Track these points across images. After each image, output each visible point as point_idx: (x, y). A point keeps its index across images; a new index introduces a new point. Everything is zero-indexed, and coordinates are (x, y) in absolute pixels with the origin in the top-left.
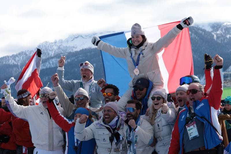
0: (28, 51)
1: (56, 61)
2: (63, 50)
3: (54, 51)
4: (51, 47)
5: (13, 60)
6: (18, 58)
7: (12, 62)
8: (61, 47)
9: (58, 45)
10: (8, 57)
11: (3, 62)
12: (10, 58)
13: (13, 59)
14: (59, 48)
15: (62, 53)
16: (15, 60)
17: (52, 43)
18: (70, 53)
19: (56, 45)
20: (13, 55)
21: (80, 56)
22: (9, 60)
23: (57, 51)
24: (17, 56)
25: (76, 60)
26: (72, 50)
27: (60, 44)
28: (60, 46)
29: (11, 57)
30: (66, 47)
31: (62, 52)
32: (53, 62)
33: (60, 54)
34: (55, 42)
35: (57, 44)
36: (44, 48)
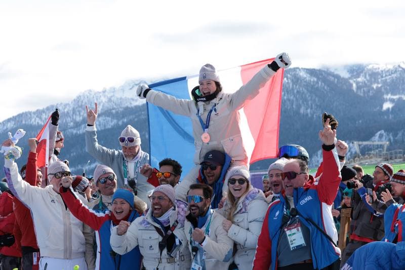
0: (61, 104)
1: (104, 120)
2: (116, 104)
3: (102, 104)
4: (97, 99)
5: (37, 119)
6: (46, 115)
7: (35, 121)
8: (112, 99)
9: (109, 96)
10: (30, 113)
11: (22, 121)
12: (33, 115)
13: (37, 116)
14: (110, 100)
15: (113, 109)
16: (40, 118)
17: (100, 93)
18: (127, 108)
19: (105, 96)
20: (38, 110)
21: (143, 113)
22: (31, 118)
23: (106, 105)
24: (43, 111)
25: (136, 120)
26: (131, 104)
27: (112, 94)
28: (112, 97)
29: (34, 113)
30: (121, 99)
31: (115, 106)
32: (100, 122)
33: (111, 110)
34: (104, 92)
35: (106, 93)
36: (86, 100)
